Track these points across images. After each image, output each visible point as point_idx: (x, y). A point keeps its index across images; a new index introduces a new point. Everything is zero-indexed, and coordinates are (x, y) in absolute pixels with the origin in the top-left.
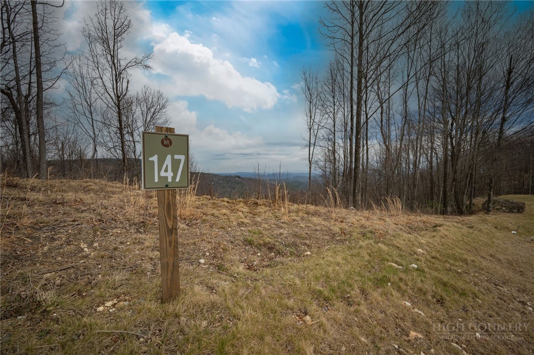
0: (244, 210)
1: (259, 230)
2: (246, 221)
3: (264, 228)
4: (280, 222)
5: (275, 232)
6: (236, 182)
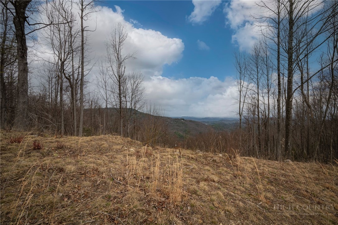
6: (181, 123)
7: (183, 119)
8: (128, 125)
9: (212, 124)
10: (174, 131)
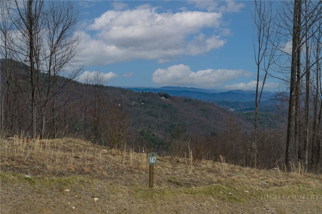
0: (169, 167)
1: (175, 177)
2: (169, 173)
3: (178, 177)
4: (187, 175)
5: (182, 179)
6: (159, 105)
7: (166, 96)
8: (43, 118)
9: (246, 110)
10: (140, 130)
